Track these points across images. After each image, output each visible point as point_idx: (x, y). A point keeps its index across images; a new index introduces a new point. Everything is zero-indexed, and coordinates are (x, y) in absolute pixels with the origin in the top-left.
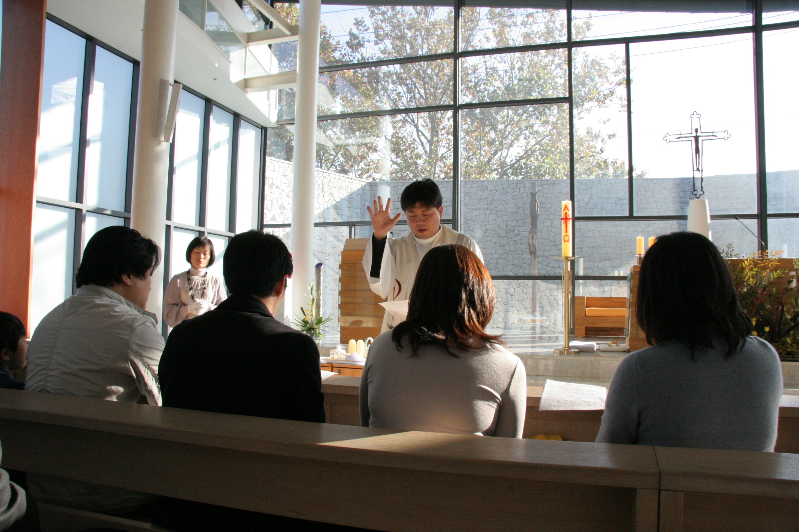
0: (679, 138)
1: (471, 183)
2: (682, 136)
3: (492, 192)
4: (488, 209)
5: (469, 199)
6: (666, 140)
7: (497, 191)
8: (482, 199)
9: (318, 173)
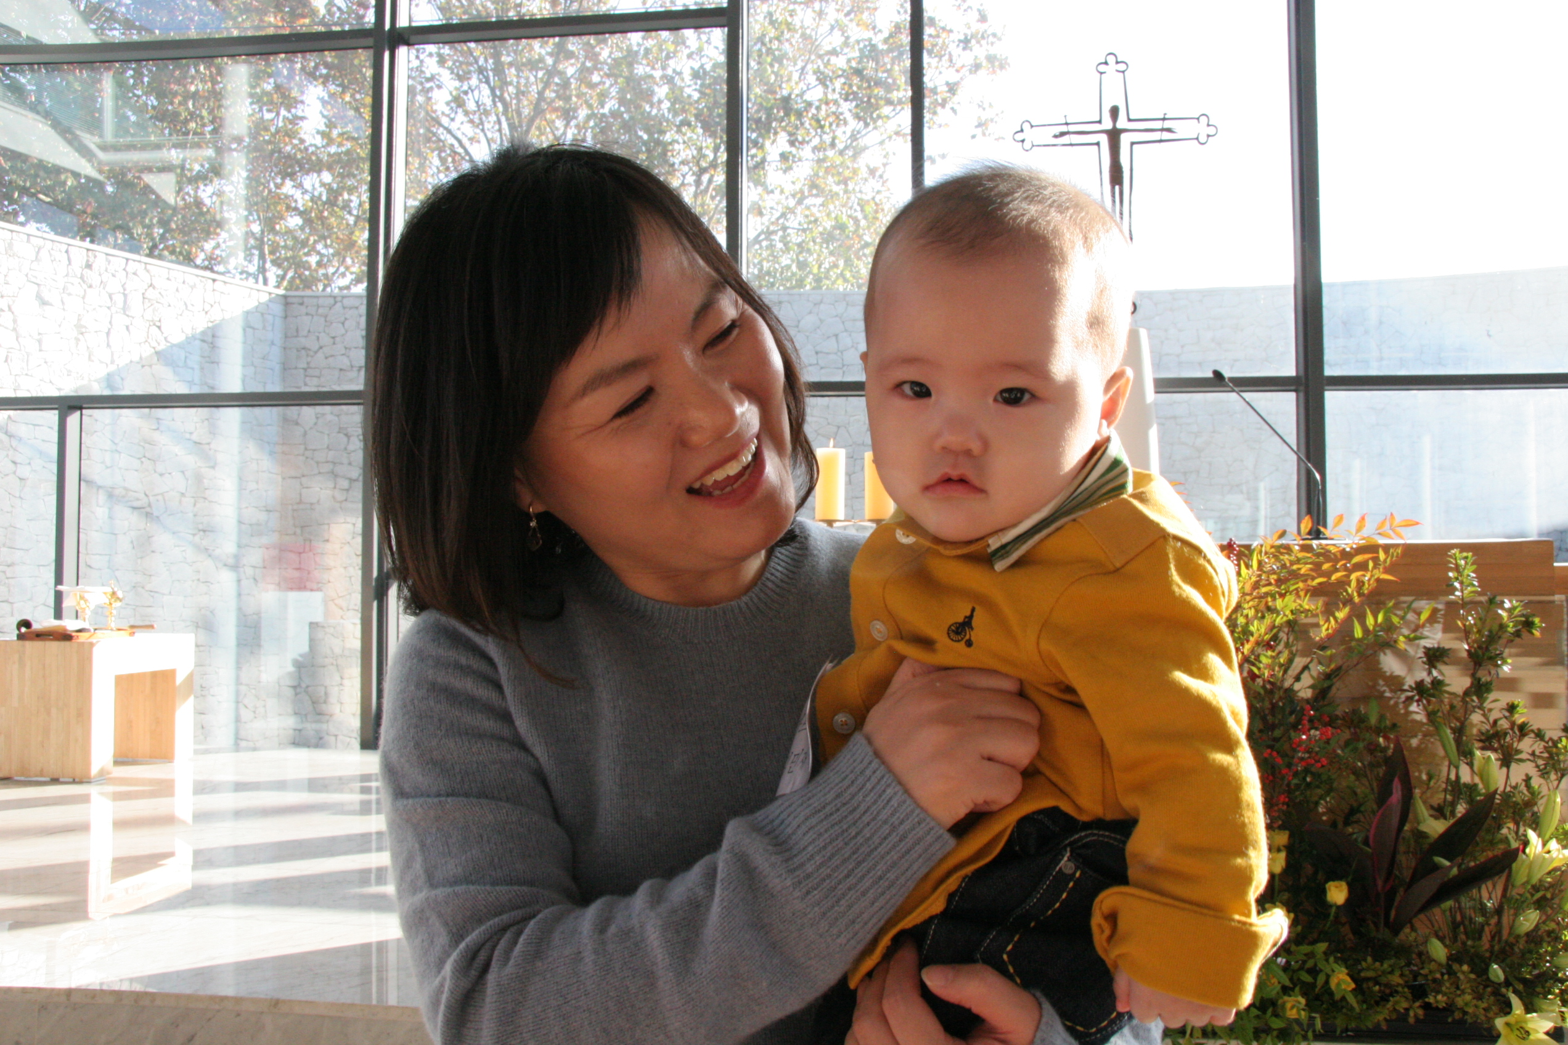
0: (1062, 134)
2: (1072, 128)
6: (1023, 141)
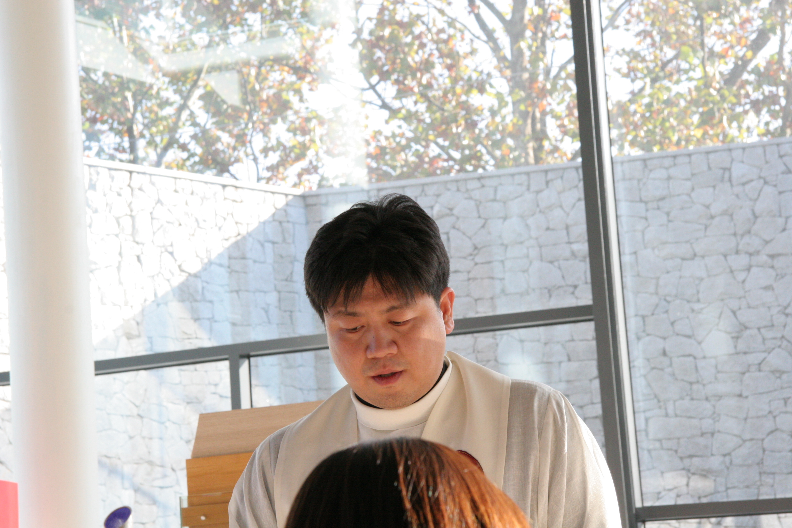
1: (668, 162)
3: (748, 187)
4: (737, 252)
5: (664, 219)
7: (766, 183)
8: (712, 217)
9: (112, 178)
